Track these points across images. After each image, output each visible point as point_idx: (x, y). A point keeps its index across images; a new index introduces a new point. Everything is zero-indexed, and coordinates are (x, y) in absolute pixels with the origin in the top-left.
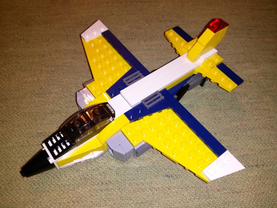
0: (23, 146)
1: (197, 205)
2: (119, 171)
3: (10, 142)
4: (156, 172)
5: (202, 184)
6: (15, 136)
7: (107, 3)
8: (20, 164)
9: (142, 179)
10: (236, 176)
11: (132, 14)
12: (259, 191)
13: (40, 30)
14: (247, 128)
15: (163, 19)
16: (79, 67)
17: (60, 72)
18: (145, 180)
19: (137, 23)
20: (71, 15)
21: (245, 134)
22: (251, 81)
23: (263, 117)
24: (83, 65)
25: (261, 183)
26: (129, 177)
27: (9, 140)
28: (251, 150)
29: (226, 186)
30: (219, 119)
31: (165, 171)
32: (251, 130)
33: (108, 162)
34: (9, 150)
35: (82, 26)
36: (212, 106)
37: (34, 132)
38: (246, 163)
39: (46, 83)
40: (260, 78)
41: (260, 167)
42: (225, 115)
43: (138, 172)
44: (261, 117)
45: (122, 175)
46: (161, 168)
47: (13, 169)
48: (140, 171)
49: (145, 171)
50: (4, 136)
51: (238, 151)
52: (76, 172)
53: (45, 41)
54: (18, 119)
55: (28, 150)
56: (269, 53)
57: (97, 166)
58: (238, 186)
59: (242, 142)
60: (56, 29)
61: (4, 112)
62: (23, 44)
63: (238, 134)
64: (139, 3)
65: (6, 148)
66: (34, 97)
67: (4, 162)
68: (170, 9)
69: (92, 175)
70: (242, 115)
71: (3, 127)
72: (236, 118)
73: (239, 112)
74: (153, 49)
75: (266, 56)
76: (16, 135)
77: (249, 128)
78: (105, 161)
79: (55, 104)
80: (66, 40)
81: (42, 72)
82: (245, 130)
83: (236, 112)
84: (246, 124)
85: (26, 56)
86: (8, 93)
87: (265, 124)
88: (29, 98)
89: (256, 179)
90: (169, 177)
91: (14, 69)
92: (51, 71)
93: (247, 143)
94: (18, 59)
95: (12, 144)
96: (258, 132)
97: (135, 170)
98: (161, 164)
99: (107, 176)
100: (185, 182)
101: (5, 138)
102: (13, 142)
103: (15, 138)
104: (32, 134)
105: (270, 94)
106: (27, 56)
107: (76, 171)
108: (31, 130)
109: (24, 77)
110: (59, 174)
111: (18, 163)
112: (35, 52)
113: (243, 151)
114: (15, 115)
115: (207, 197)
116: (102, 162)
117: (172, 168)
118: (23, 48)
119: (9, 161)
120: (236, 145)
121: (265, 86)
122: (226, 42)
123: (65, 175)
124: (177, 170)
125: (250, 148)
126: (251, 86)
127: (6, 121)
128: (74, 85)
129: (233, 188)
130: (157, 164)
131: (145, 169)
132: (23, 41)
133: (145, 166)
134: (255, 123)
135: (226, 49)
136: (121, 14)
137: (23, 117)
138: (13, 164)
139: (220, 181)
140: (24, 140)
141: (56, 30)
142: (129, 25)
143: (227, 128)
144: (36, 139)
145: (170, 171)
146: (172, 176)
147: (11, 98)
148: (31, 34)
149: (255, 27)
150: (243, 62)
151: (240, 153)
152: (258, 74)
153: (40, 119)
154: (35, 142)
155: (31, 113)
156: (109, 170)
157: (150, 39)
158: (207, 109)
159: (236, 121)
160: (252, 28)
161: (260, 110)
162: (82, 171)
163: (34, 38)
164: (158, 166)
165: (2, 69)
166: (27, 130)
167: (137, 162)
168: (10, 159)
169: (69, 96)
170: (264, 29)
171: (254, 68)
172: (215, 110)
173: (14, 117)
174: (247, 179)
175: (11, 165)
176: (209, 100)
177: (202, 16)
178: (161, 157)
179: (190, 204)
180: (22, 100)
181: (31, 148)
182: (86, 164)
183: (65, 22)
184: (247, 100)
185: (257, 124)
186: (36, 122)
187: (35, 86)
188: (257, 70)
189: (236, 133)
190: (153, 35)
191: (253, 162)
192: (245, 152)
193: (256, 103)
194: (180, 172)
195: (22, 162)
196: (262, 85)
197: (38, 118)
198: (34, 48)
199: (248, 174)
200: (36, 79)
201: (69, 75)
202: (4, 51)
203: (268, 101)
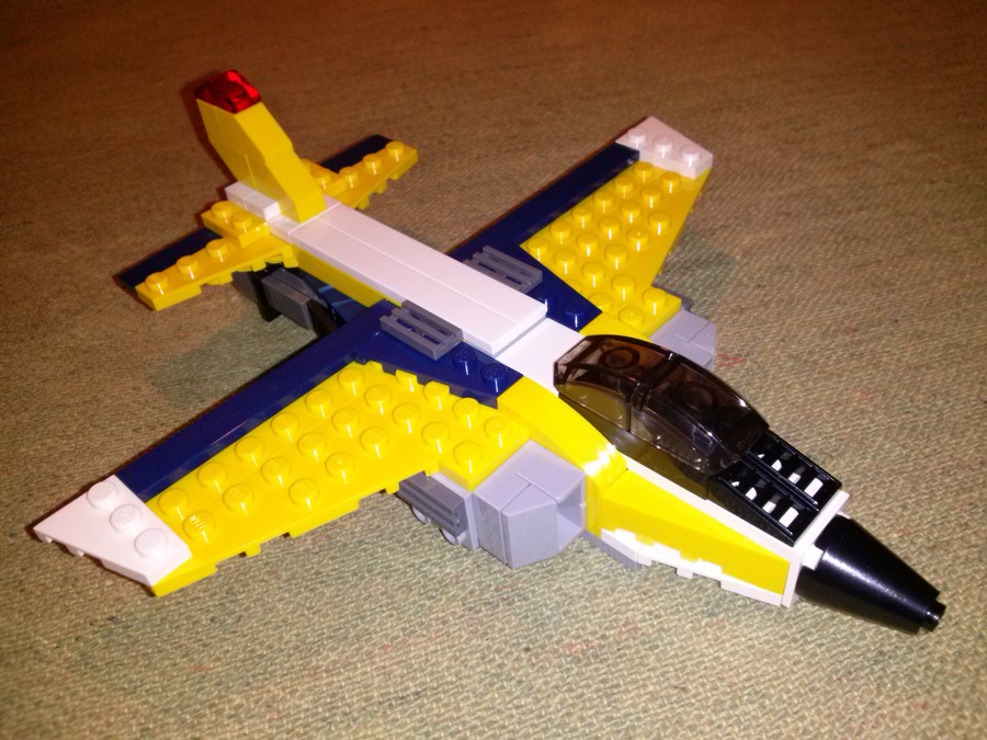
1: (935, 519)
5: (921, 456)
15: (594, 93)
22: (935, 179)
30: (885, 284)
40: (956, 168)
56: (948, 112)
70: (952, 261)
72: (938, 271)
75: (944, 121)
83: (929, 259)
100: (863, 463)
115: (955, 488)
126: (940, 191)
132: (160, 213)
142: (494, 123)
149: (876, 65)
150: (884, 142)
152: (945, 160)
160: (868, 68)
176: (832, 245)
177: (709, 68)
179: (909, 521)
184: (946, 225)
188: (936, 153)
189: (959, 307)
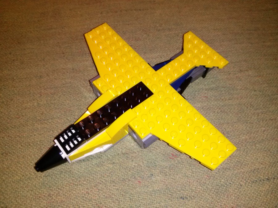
0: (30, 179)
2: (132, 197)
3: (17, 175)
4: (170, 194)
5: (216, 202)
7: (101, 13)
8: (30, 198)
9: (156, 204)
10: (248, 192)
11: (128, 25)
12: (271, 205)
13: (34, 48)
14: (256, 141)
15: (161, 28)
16: (79, 87)
17: (60, 95)
18: (159, 203)
19: (135, 34)
20: (64, 28)
21: (254, 147)
23: (270, 127)
24: (84, 84)
25: (273, 197)
26: (143, 202)
27: (15, 173)
28: (262, 164)
29: (239, 202)
30: (227, 133)
31: (179, 193)
32: (260, 142)
33: (120, 188)
34: (16, 184)
35: (77, 41)
36: (220, 120)
38: (257, 177)
39: (47, 107)
40: (264, 86)
41: (271, 181)
42: (234, 129)
43: (151, 196)
44: (268, 128)
45: (136, 201)
46: (174, 189)
47: (23, 205)
48: (154, 194)
49: (158, 194)
50: (9, 170)
51: (248, 166)
52: (89, 202)
53: (40, 61)
54: (22, 150)
55: (36, 182)
56: (271, 57)
57: (109, 194)
58: (251, 201)
59: (252, 155)
60: (51, 46)
61: (6, 143)
62: (18, 65)
63: (247, 148)
64: (135, 12)
65: (13, 182)
66: (36, 124)
67: (13, 198)
68: (167, 16)
69: (105, 203)
70: (250, 127)
71: (7, 160)
72: (244, 131)
73: (247, 125)
74: (153, 62)
75: (268, 62)
76: (22, 167)
77: (257, 141)
78: (116, 187)
79: (59, 130)
80: (63, 58)
81: (41, 96)
82: (254, 143)
83: (243, 125)
84: (254, 137)
85: (22, 79)
86: (8, 122)
87: (273, 134)
88: (31, 125)
89: (267, 193)
90: (184, 199)
91: (11, 94)
92: (51, 93)
93: (257, 157)
94: (14, 83)
95: (19, 178)
96: (267, 144)
97: (149, 194)
98: (175, 186)
99: (121, 203)
100: (200, 202)
101: (10, 171)
102: (20, 175)
103: (22, 170)
105: (275, 102)
106: (24, 78)
107: (89, 200)
109: (23, 102)
110: (72, 205)
111: (28, 197)
112: (31, 73)
113: (254, 165)
114: (18, 146)
116: (114, 189)
117: (185, 189)
118: (18, 70)
119: (18, 196)
120: (246, 159)
121: (270, 94)
122: (227, 50)
123: (77, 205)
124: (191, 191)
125: (260, 162)
127: (10, 153)
128: (76, 108)
129: (246, 204)
130: (170, 186)
131: (158, 192)
132: (17, 62)
133: (158, 189)
134: (263, 134)
135: (228, 57)
136: (117, 25)
137: (27, 148)
138: (23, 198)
139: (233, 198)
140: (31, 172)
142: (127, 37)
143: (236, 142)
145: (183, 192)
146: (186, 198)
147: (12, 126)
148: (25, 53)
149: (254, 30)
150: (246, 70)
151: (250, 167)
152: (262, 81)
153: (45, 148)
155: (35, 142)
156: (122, 196)
157: (149, 51)
158: (215, 124)
159: (244, 134)
160: (251, 32)
161: (266, 120)
162: (94, 199)
163: (28, 58)
164: (172, 188)
166: (33, 161)
167: (150, 186)
168: (19, 194)
169: (73, 120)
170: (264, 32)
171: (257, 76)
172: (222, 124)
174: (259, 193)
175: (21, 200)
176: (216, 114)
177: (201, 22)
178: (173, 178)
180: (23, 129)
181: (39, 180)
182: (98, 191)
183: (58, 37)
184: (253, 111)
185: (265, 135)
187: (36, 112)
188: (260, 78)
189: (246, 147)
190: (152, 47)
191: (263, 176)
192: (256, 166)
193: (263, 113)
194: (193, 192)
195: (31, 196)
196: (266, 93)
197: (43, 147)
198: (29, 69)
199: (259, 188)
200: (36, 104)
201: (70, 97)
203: (274, 110)
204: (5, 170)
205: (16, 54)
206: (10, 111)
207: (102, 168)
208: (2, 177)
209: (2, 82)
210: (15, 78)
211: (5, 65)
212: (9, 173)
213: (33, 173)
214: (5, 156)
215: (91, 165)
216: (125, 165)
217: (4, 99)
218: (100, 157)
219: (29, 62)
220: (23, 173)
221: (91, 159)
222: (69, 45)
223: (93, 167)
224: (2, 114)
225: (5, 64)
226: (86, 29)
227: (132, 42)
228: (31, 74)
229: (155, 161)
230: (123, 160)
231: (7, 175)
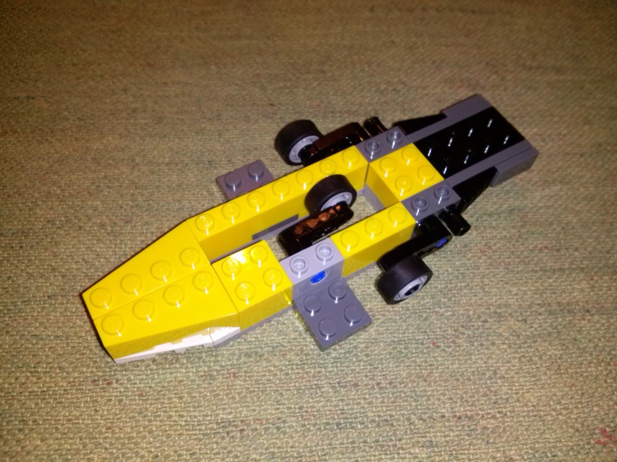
6: (149, 433)
7: (372, 10)
11: (446, 46)
13: (190, 84)
19: (467, 71)
20: (273, 39)
27: (132, 446)
37: (209, 418)
50: (113, 433)
53: (210, 119)
60: (237, 82)
62: (146, 124)
64: (460, 15)
76: (154, 429)
80: (271, 118)
85: (158, 165)
91: (127, 205)
94: (136, 173)
101: (117, 439)
103: (151, 440)
104: (203, 428)
106: (163, 163)
108: (200, 411)
118: (147, 138)
127: (117, 380)
136: (415, 43)
140: (180, 447)
141: (237, 85)
144: (216, 443)
148: (167, 95)
154: (215, 454)
163: (176, 109)
165: (89, 203)
166: (185, 414)
173: (143, 368)
183: (259, 60)
186: (210, 384)
197: (217, 370)
198: (179, 138)
202: (89, 145)
204: (101, 433)
205: (142, 95)
206: (122, 253)
207: (396, 456)
208: (91, 453)
209: (101, 168)
210: (137, 161)
211: (109, 120)
212: (111, 444)
213: (187, 450)
214: (102, 388)
215: (361, 445)
216: (465, 454)
217: (107, 216)
218: (387, 421)
219: (178, 119)
220: (156, 448)
221: (362, 424)
222: (288, 84)
223: (367, 449)
224: (99, 261)
225: (111, 118)
226: (331, 46)
227: (460, 90)
228: (184, 152)
229: (553, 450)
230: (457, 436)
231: (106, 449)
